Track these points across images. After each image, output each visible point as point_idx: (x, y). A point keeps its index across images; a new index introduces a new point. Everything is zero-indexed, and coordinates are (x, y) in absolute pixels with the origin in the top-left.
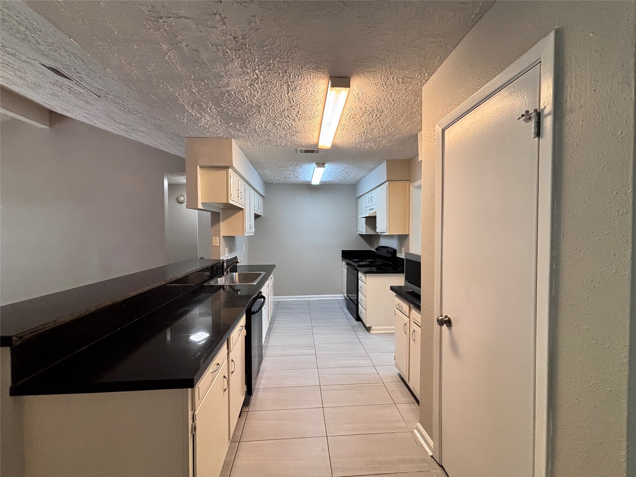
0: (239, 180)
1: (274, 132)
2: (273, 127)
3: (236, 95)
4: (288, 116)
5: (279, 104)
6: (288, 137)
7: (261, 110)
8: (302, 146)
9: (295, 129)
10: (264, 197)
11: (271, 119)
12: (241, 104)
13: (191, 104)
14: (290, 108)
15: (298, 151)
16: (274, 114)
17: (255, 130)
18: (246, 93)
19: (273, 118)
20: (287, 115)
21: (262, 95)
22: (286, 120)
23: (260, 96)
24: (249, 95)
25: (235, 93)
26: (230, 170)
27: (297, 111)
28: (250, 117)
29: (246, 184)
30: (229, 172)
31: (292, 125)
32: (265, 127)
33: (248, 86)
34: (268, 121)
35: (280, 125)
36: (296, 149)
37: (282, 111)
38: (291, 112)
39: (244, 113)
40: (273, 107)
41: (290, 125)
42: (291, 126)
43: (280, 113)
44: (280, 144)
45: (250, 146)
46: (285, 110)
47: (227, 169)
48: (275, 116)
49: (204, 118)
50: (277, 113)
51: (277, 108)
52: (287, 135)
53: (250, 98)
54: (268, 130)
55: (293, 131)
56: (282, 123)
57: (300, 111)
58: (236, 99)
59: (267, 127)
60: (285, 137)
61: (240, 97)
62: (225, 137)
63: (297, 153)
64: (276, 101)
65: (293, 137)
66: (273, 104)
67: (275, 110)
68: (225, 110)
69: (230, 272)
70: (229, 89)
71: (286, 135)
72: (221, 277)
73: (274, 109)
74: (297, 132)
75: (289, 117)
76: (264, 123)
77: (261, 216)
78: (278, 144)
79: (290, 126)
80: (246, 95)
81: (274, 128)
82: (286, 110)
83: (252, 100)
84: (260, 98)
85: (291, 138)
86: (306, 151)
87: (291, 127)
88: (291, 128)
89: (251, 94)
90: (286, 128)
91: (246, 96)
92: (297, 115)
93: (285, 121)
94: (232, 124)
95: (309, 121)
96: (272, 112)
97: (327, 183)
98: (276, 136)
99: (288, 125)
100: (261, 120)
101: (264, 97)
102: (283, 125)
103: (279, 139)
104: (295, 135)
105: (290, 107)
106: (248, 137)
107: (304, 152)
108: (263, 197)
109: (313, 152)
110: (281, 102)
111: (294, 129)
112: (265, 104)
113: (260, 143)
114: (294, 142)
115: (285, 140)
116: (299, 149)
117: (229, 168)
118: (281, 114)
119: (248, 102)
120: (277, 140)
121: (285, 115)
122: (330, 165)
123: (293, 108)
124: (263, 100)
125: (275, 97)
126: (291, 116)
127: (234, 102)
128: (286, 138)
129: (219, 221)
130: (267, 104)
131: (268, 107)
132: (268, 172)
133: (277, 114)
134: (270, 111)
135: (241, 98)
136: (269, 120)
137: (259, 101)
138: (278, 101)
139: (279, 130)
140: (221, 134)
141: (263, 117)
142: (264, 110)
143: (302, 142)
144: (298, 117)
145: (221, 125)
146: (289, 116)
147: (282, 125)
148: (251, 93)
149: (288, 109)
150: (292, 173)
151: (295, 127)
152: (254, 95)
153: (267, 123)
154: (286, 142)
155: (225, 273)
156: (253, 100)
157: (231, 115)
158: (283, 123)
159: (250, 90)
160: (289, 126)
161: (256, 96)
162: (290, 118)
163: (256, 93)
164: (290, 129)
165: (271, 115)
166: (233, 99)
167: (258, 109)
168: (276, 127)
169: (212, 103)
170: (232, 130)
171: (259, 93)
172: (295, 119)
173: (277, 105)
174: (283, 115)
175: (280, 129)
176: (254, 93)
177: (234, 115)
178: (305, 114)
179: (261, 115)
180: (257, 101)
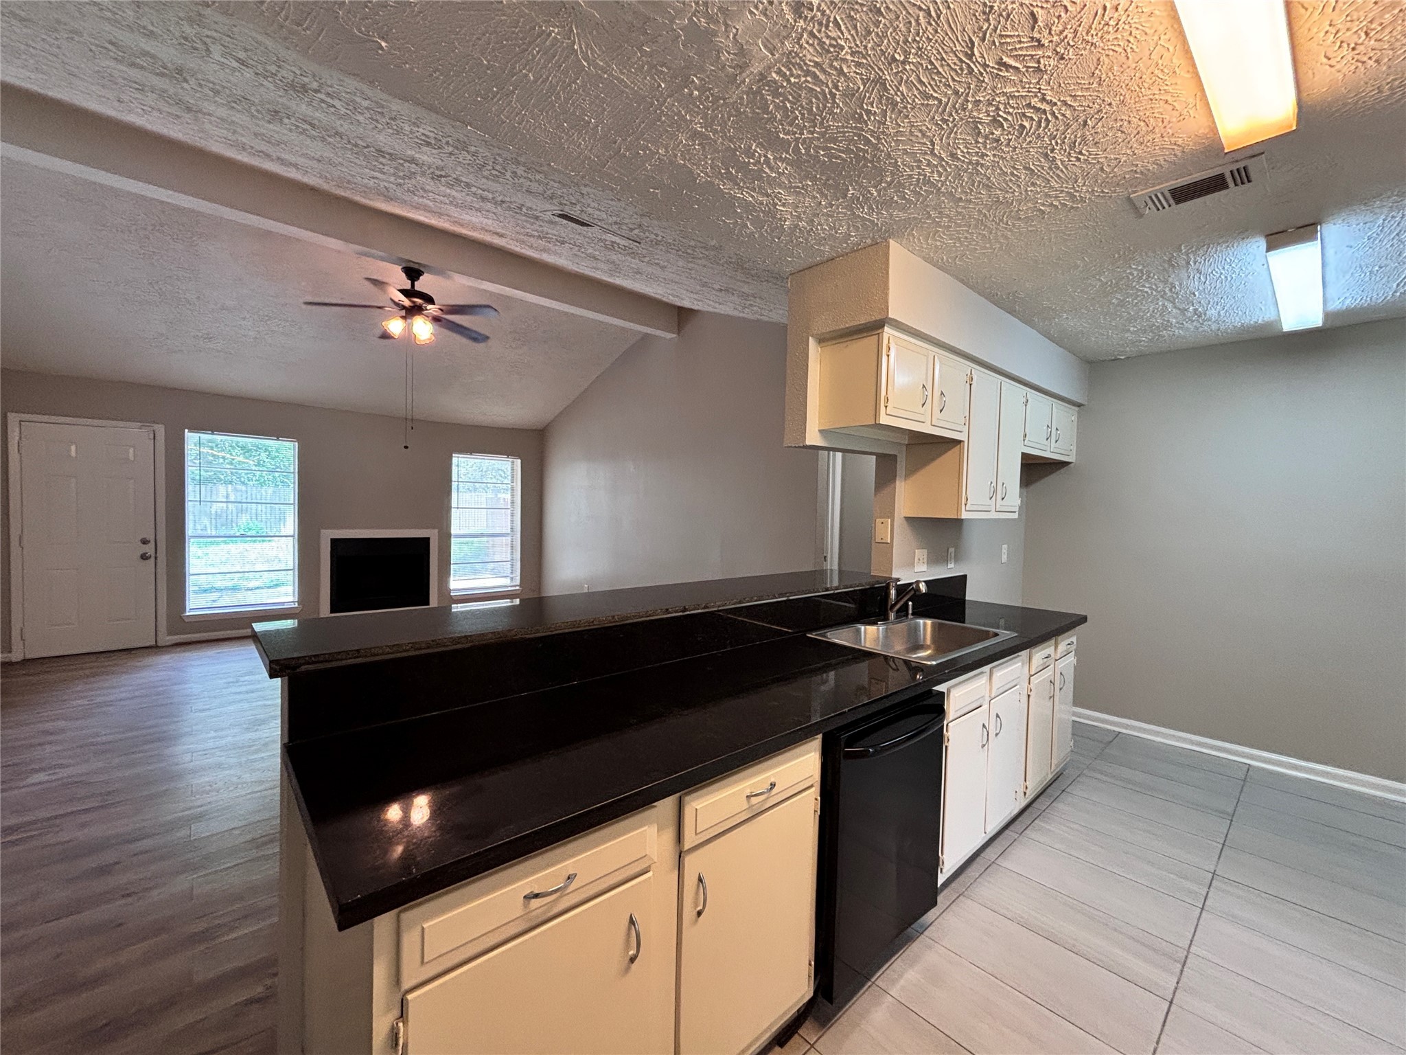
0: (936, 357)
1: (995, 165)
2: (977, 142)
3: (788, 81)
4: (1001, 64)
5: (936, 32)
6: (1062, 162)
7: (892, 92)
8: (1145, 178)
9: (1068, 113)
10: (1083, 405)
11: (951, 115)
12: (825, 106)
13: (723, 171)
14: (988, 20)
15: (1141, 205)
16: (945, 85)
17: (927, 182)
18: (809, 57)
19: (954, 107)
20: (998, 63)
21: (855, 27)
22: (1008, 90)
23: (852, 35)
24: (821, 55)
25: (779, 72)
26: (888, 330)
27: (1023, 19)
28: (878, 139)
29: (974, 366)
30: (885, 336)
31: (1043, 100)
32: (953, 156)
33: (795, 21)
34: (945, 126)
35: (995, 122)
36: (1129, 199)
37: (966, 54)
38: (1001, 36)
39: (855, 134)
40: (920, 56)
41: (1035, 102)
42: (1044, 106)
43: (962, 69)
44: (1052, 204)
45: (955, 246)
46: (972, 43)
47: (880, 331)
48: (956, 93)
49: (780, 201)
50: (953, 73)
51: (939, 53)
52: (1053, 150)
53: (831, 66)
54: (970, 163)
55: (1068, 126)
56: (998, 109)
57: (1035, 10)
58: (800, 96)
59: (959, 152)
60: (1050, 168)
61: (803, 79)
62: (869, 241)
63: (1141, 216)
64: (917, 21)
65: (1081, 153)
66: (914, 40)
67: (937, 64)
68: (803, 151)
69: (912, 614)
70: (756, 68)
71: (1046, 155)
72: (874, 623)
73: (931, 63)
74: (1085, 123)
75: (1007, 67)
76: (937, 141)
77: (1067, 463)
78: (1043, 205)
79: (1039, 105)
80: (814, 61)
81: (985, 144)
82: (976, 41)
83: (841, 72)
84: (857, 45)
85: (1078, 159)
86: (1182, 195)
87: (1044, 112)
88: (1050, 117)
89: (823, 48)
90: (1027, 124)
91: (817, 64)
92: (1036, 35)
93: (1005, 94)
94: (854, 189)
95: (1111, 37)
96: (933, 79)
97: (1383, 315)
98: (1012, 174)
99: (1029, 105)
100: (920, 135)
101: (869, 33)
102: (1010, 118)
103: (1033, 184)
104: (1084, 137)
105: (984, 13)
106: (927, 218)
107: (1172, 201)
108: (1079, 405)
109: (1215, 184)
110: (939, 17)
111: (1063, 115)
112: (890, 64)
113: (976, 227)
114: (1102, 169)
115: (1058, 176)
116: (1141, 193)
117: (884, 326)
118: (971, 71)
119: (837, 88)
120: (1026, 191)
121: (985, 66)
122: (1353, 220)
123: (1001, 15)
124: (873, 49)
125: (905, 8)
126: (1016, 57)
127: (803, 107)
128: (1058, 168)
129: (892, 479)
130: (897, 56)
131: (907, 67)
132: (1070, 322)
133: (954, 80)
134: (925, 80)
135: (807, 81)
136: (945, 121)
137: (865, 61)
138: (922, 20)
139: (1008, 145)
140: (852, 236)
141: (921, 120)
142: (903, 88)
143: (1140, 158)
144: (1046, 42)
145: (831, 206)
146: (1005, 59)
147: (1006, 119)
148: (821, 43)
149: (980, 28)
150: (1170, 306)
151: (1064, 103)
152: (834, 46)
153: (948, 138)
154: (1067, 187)
155: (892, 616)
156: (846, 70)
157: (830, 161)
158: (1002, 107)
159: (812, 34)
160: (1037, 110)
161: (842, 43)
162: (1017, 68)
163: (834, 33)
164: (1047, 120)
165: (935, 95)
166: (793, 97)
167: (881, 97)
168: (986, 137)
169: (760, 145)
170: (868, 209)
171: (843, 28)
172: (1039, 62)
173: (930, 40)
174: (981, 74)
175: (1010, 140)
176: (828, 37)
177: (836, 158)
178: (1067, 10)
179: (907, 117)
180: (858, 65)
